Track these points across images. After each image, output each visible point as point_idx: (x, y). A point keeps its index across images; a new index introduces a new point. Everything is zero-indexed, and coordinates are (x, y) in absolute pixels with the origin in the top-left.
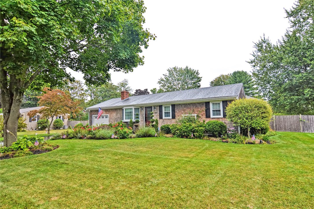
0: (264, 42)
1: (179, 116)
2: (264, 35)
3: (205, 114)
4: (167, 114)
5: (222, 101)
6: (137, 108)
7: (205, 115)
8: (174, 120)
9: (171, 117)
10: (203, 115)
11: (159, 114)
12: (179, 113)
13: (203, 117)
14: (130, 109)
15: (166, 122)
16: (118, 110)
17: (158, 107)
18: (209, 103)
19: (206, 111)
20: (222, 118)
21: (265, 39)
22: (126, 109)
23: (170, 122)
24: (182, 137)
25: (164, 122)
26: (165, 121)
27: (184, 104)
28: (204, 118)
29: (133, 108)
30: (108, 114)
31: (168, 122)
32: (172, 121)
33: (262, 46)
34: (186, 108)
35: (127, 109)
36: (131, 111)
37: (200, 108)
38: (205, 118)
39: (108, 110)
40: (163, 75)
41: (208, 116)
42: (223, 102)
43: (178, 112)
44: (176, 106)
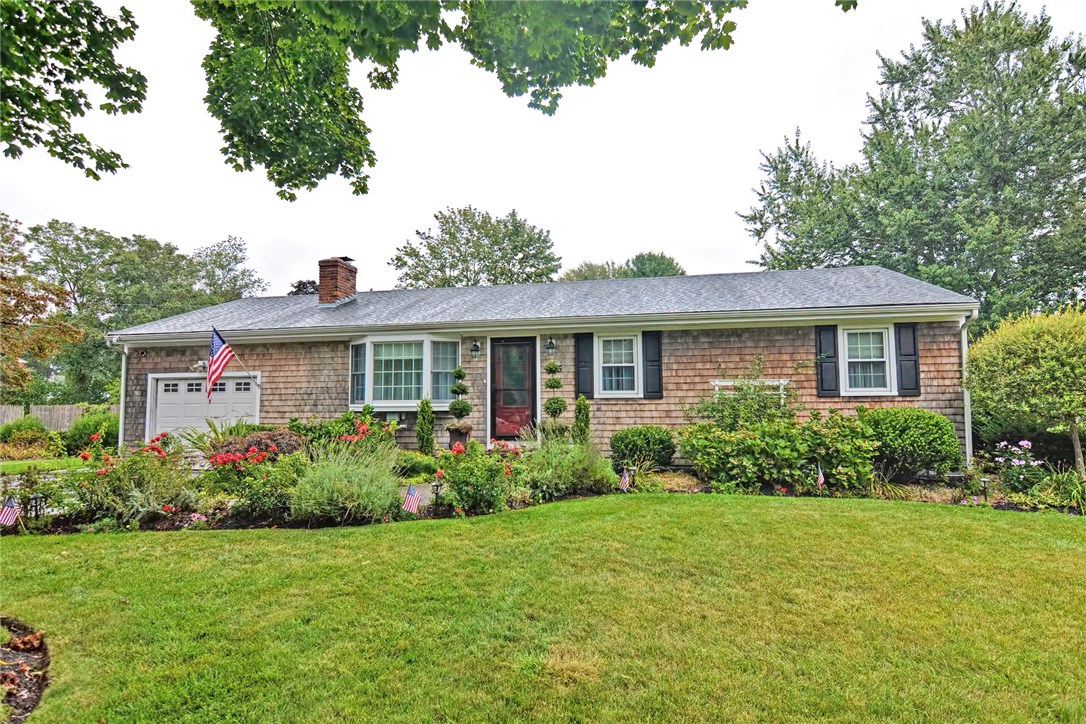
0: (797, 156)
1: (685, 387)
2: (798, 133)
3: (814, 377)
4: (618, 376)
5: (895, 324)
6: (444, 343)
7: (814, 384)
8: (653, 407)
9: (639, 392)
10: (806, 384)
11: (571, 376)
12: (680, 373)
13: (805, 392)
14: (409, 344)
15: (609, 414)
16: (326, 349)
17: (571, 342)
18: (832, 329)
19: (819, 366)
20: (891, 399)
21: (797, 147)
22: (377, 346)
23: (632, 414)
24: (768, 488)
25: (598, 414)
26: (603, 408)
27: (707, 333)
28: (808, 396)
29: (427, 340)
30: (254, 368)
31: (623, 414)
32: (647, 408)
33: (788, 170)
34: (719, 352)
35: (389, 345)
36: (414, 357)
37: (790, 350)
38: (814, 399)
39: (259, 350)
40: (418, 233)
41: (827, 388)
42: (899, 327)
43: (675, 366)
44: (665, 341)
